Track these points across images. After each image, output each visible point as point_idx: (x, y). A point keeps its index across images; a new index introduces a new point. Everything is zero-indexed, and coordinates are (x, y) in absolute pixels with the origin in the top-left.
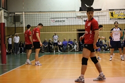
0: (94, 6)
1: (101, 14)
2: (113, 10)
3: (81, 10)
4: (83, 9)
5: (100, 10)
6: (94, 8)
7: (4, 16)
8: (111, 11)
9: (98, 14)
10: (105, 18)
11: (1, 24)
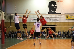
0: (57, 11)
1: (60, 16)
2: (68, 14)
3: (49, 13)
4: (50, 13)
5: (60, 14)
6: (57, 13)
7: (4, 16)
8: (67, 15)
9: (59, 16)
10: (63, 19)
11: (2, 20)
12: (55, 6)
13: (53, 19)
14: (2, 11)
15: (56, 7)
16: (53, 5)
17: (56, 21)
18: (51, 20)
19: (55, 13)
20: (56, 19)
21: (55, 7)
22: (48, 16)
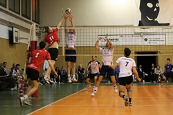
0: (159, 19)
5: (168, 24)
6: (159, 22)
9: (164, 31)
11: (32, 42)
12: (154, 7)
13: (152, 37)
14: (31, 21)
15: (158, 8)
16: (150, 5)
17: (158, 43)
18: (146, 40)
19: (157, 24)
20: (158, 36)
21: (155, 9)
22: (139, 30)
